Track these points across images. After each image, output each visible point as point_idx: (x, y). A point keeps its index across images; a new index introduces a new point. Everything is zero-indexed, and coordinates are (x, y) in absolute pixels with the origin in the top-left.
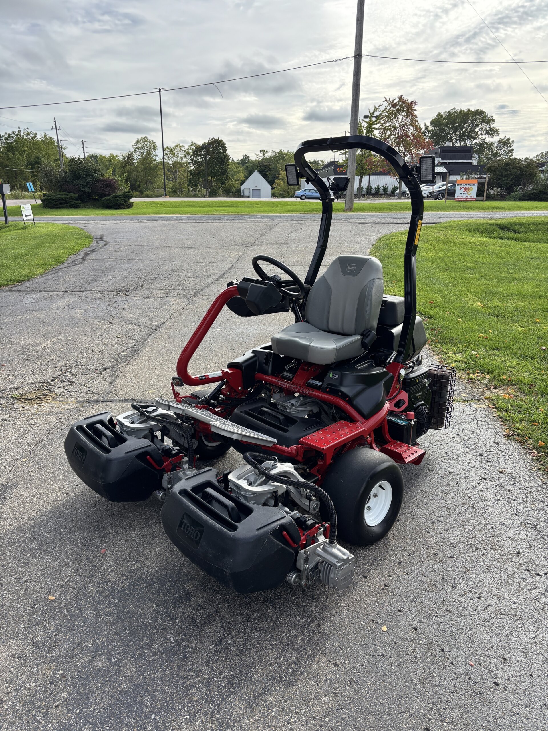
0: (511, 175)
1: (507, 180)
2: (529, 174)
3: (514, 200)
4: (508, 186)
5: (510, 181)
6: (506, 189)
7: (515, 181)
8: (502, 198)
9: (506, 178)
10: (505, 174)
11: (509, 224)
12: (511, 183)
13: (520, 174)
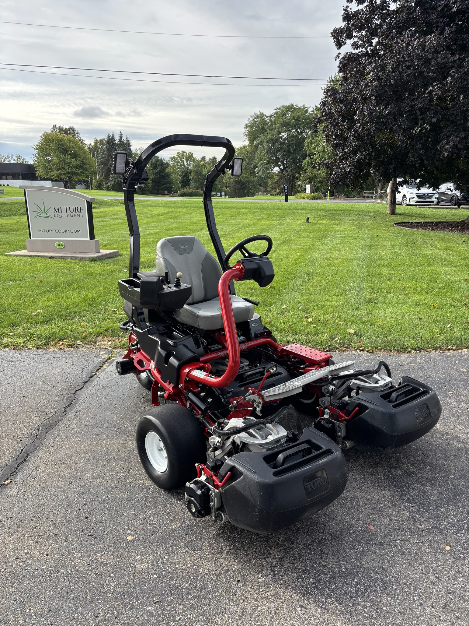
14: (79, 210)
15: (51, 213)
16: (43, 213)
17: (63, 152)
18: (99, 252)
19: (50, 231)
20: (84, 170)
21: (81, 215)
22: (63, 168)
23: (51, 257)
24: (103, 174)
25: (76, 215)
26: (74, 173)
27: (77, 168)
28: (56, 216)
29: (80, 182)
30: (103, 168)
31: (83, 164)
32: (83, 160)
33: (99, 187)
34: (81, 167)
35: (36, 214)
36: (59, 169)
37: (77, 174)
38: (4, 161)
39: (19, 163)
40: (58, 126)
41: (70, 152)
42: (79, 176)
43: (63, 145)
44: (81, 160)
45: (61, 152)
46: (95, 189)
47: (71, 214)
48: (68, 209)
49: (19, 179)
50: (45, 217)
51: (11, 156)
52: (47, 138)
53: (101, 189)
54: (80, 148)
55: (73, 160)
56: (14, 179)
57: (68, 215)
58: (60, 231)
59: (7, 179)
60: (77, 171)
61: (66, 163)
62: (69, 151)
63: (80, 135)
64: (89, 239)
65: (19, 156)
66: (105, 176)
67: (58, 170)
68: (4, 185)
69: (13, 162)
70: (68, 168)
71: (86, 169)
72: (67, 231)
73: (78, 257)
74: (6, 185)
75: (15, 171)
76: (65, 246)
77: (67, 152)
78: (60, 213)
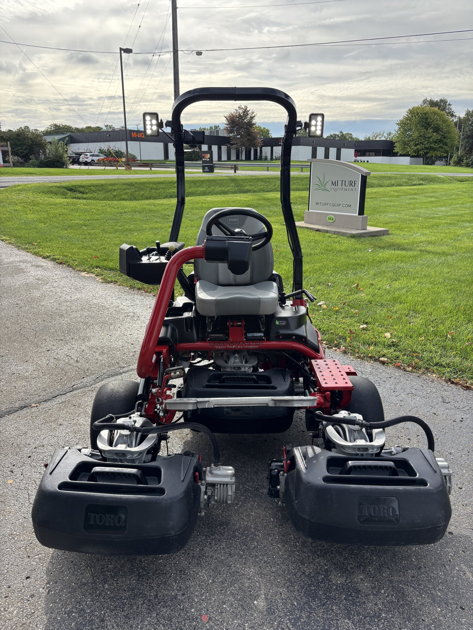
0: (24, 144)
1: (22, 149)
2: (39, 145)
3: (34, 167)
4: (24, 154)
5: (25, 150)
6: (22, 157)
7: (29, 150)
8: (22, 165)
9: (20, 148)
10: (19, 143)
11: (73, 186)
12: (26, 152)
13: (31, 144)
14: (353, 184)
15: (329, 186)
16: (322, 187)
17: (425, 127)
18: (366, 229)
19: (325, 204)
20: (443, 145)
21: (354, 190)
22: (421, 143)
23: (318, 230)
24: (465, 149)
25: (350, 189)
26: (431, 148)
27: (436, 142)
28: (332, 189)
29: (440, 158)
30: (467, 142)
31: (445, 137)
32: (445, 133)
33: (459, 163)
34: (441, 141)
35: (316, 187)
36: (418, 144)
37: (434, 149)
38: (376, 138)
39: (388, 139)
40: (429, 99)
41: (432, 126)
42: (437, 151)
43: (427, 119)
44: (443, 134)
45: (422, 126)
46: (453, 166)
47: (346, 188)
48: (344, 182)
49: (380, 155)
50: (324, 190)
51: (382, 133)
52: (413, 112)
53: (461, 166)
54: (444, 121)
55: (435, 134)
56: (376, 155)
57: (343, 189)
58: (333, 205)
59: (369, 156)
60: (435, 146)
61: (426, 138)
62: (432, 124)
63: (452, 107)
64: (357, 214)
65: (390, 133)
66: (468, 151)
67: (416, 145)
68: (364, 161)
69: (383, 139)
70: (427, 143)
71: (446, 144)
72: (339, 205)
73: (340, 232)
74: (366, 162)
75: (377, 148)
76: (336, 220)
77: (430, 126)
78: (336, 187)
